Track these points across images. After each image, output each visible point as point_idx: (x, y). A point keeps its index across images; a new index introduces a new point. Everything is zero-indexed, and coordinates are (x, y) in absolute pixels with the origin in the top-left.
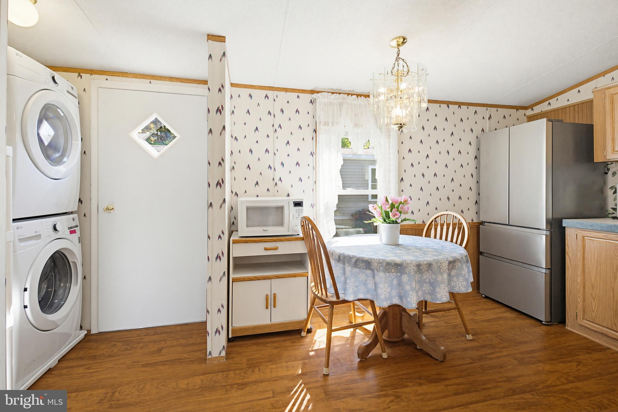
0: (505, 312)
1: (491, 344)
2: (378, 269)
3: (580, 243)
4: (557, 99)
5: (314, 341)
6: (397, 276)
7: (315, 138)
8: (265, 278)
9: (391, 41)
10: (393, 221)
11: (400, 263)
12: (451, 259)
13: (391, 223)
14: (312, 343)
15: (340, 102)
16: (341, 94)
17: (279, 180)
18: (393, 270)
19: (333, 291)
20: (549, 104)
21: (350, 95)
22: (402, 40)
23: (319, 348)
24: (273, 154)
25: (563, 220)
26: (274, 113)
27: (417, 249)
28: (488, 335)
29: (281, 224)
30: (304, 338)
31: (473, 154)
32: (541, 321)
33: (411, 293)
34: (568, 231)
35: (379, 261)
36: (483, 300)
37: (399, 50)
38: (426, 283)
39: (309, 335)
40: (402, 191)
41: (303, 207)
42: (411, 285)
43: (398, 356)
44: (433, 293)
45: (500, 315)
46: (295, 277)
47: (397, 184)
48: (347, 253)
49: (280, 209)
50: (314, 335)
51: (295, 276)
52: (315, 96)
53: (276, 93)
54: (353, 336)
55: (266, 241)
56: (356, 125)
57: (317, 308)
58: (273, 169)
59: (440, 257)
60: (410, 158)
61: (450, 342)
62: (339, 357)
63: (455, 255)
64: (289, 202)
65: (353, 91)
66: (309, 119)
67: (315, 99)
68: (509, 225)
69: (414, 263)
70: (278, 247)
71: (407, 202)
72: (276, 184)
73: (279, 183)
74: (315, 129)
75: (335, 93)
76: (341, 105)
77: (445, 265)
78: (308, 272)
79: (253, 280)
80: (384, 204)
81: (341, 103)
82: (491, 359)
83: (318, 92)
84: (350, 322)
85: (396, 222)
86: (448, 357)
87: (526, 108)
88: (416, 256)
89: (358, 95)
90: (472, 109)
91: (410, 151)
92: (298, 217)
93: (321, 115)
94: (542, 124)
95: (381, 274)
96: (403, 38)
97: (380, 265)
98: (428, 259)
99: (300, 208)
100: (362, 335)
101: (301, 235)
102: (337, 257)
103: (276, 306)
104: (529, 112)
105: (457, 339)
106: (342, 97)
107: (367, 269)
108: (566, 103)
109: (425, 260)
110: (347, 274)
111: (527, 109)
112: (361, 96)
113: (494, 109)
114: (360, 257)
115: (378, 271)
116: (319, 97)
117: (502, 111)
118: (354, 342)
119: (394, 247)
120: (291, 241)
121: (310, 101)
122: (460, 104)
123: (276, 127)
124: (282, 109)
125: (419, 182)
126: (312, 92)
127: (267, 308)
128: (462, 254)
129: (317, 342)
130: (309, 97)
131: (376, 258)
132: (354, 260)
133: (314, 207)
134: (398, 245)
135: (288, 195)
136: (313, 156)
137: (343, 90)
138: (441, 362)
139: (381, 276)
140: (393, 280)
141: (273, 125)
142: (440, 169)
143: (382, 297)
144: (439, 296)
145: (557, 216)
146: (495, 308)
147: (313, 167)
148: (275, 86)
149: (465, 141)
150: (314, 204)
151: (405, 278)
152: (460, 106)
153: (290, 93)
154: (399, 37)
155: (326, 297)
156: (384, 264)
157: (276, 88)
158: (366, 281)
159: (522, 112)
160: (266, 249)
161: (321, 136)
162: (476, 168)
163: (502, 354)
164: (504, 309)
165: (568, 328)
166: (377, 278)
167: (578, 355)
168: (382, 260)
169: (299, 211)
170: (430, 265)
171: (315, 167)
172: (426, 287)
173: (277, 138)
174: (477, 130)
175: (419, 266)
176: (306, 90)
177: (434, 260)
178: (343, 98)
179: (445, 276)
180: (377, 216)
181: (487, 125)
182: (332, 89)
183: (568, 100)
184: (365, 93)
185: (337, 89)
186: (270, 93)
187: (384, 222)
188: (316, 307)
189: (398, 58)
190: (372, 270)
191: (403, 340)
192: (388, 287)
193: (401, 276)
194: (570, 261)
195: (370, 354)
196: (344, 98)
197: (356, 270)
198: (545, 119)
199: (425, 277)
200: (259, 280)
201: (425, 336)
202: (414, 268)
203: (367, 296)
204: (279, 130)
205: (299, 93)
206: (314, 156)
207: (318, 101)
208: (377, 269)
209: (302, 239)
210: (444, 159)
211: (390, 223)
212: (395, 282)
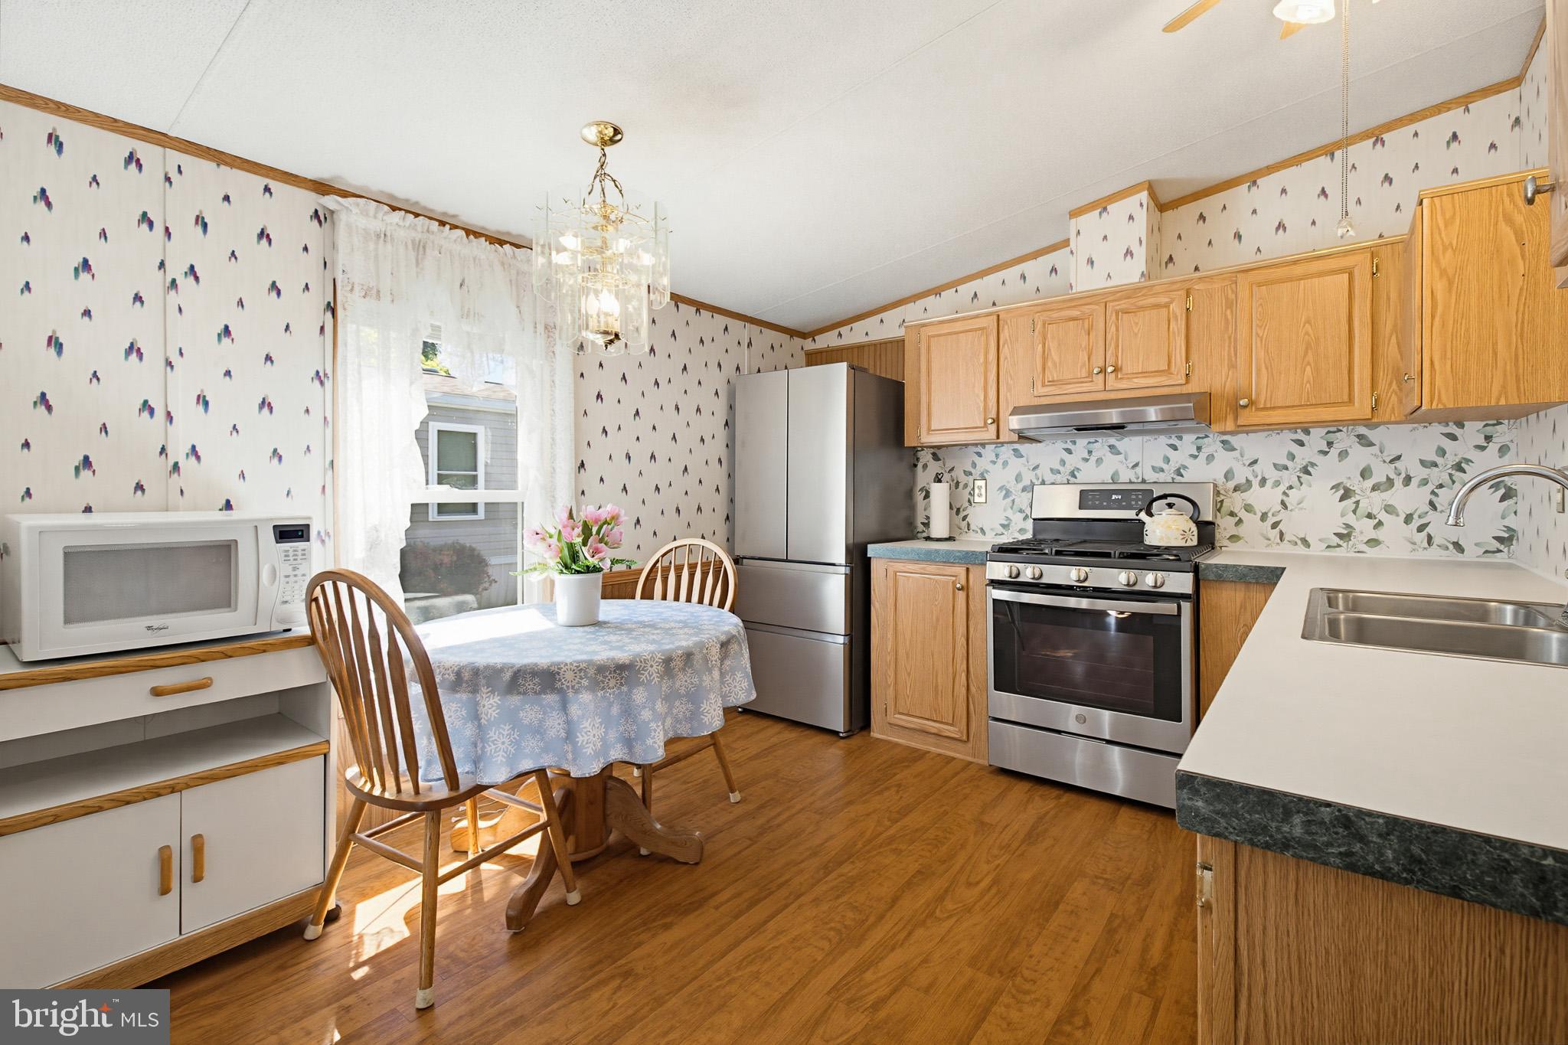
0: (779, 733)
1: (772, 799)
2: (576, 687)
3: (891, 584)
4: (852, 329)
5: (355, 938)
6: (621, 693)
7: (329, 329)
8: (155, 793)
9: (585, 126)
10: (588, 567)
11: (627, 662)
12: (723, 638)
13: (582, 573)
14: (351, 945)
15: (417, 240)
16: (421, 218)
17: (187, 454)
18: (612, 683)
19: (438, 771)
20: (840, 335)
21: (448, 227)
22: (612, 134)
23: (383, 948)
24: (163, 363)
25: (869, 546)
26: (165, 222)
27: (645, 626)
28: (763, 784)
29: (225, 600)
30: (313, 944)
31: (721, 416)
32: (835, 733)
33: (653, 725)
34: (875, 566)
35: (577, 667)
36: (739, 719)
37: (604, 155)
38: (680, 696)
39: (332, 928)
40: (583, 493)
41: (308, 541)
42: (653, 709)
43: (602, 888)
44: (694, 716)
45: (774, 740)
46: (282, 763)
47: (573, 476)
48: (481, 660)
49: (225, 552)
50: (351, 922)
51: (280, 761)
52: (331, 201)
53: (175, 157)
54: (476, 887)
55: (158, 663)
56: (466, 314)
57: (370, 836)
58: (160, 413)
59: (704, 637)
60: (601, 415)
61: (702, 820)
62: (451, 948)
63: (726, 628)
64: (256, 527)
65: (454, 216)
66: (309, 268)
67: (332, 212)
68: (787, 561)
69: (659, 656)
70: (210, 679)
71: (617, 519)
72: (176, 467)
73: (188, 465)
74: (329, 303)
75: (400, 209)
76: (420, 248)
77: (715, 651)
78: (328, 742)
79: (100, 809)
80: (564, 527)
81: (420, 242)
82: (779, 825)
83: (345, 194)
84: (456, 851)
85: (596, 570)
86: (709, 848)
87: (804, 335)
88: (654, 642)
89: (469, 232)
90: (721, 320)
91: (599, 396)
92: (292, 573)
93: (352, 262)
94: (840, 372)
95: (586, 697)
96: (615, 130)
97: (582, 674)
98: (684, 644)
99: (300, 545)
100: (499, 873)
101: (306, 631)
102: (452, 677)
103: (206, 874)
104: (809, 345)
105: (714, 808)
106: (423, 225)
107: (545, 693)
108: (864, 339)
109: (678, 648)
110: (487, 715)
111: (805, 338)
112: (477, 235)
113: (756, 329)
114: (525, 666)
115: (577, 692)
116: (347, 208)
117: (771, 336)
118: (483, 899)
119: (592, 629)
120: (264, 651)
121: (311, 212)
122: (699, 306)
123: (175, 270)
124: (203, 218)
125: (619, 472)
126: (321, 187)
127: (165, 890)
128: (736, 625)
129: (366, 939)
130: (310, 200)
131: (568, 661)
132: (507, 676)
133: (327, 539)
134: (597, 624)
135: (228, 506)
136: (322, 383)
137: (425, 208)
138: (697, 864)
139: (584, 702)
140: (611, 705)
141: (162, 265)
142: (660, 443)
143: (589, 751)
144: (706, 719)
145: (860, 539)
146: (764, 729)
147: (325, 418)
148: (170, 134)
149: (708, 389)
150: (328, 534)
151: (639, 695)
152: (698, 310)
153: (234, 170)
154: (606, 124)
155: (413, 793)
156: (591, 672)
157: (177, 139)
158: (541, 721)
159: (798, 341)
160: (157, 692)
161: (349, 328)
162: (727, 446)
163: (794, 811)
164: (780, 726)
165: (875, 734)
166: (574, 710)
167: (895, 774)
168: (585, 661)
169: (294, 555)
170: (688, 656)
171: (329, 419)
172: (681, 708)
173: (180, 310)
174: (729, 369)
175: (668, 661)
176: (297, 176)
177: (696, 644)
178: (426, 228)
179: (716, 674)
180: (551, 558)
181: (744, 357)
182: (392, 196)
183: (867, 334)
184: (486, 230)
185: (407, 200)
186: (146, 151)
187: (564, 571)
188: (362, 836)
189: (601, 173)
190: (561, 692)
191: (608, 848)
192: (601, 725)
193: (630, 691)
194: (877, 617)
195: (537, 910)
196: (428, 231)
197: (515, 700)
198: (845, 364)
199: (678, 684)
200: (128, 803)
201: (659, 820)
202: (659, 667)
203: (542, 761)
204: (186, 283)
205: (273, 179)
206: (328, 384)
207: (343, 219)
208: (573, 687)
209: (311, 641)
210: (671, 422)
211: (578, 572)
212: (615, 710)
